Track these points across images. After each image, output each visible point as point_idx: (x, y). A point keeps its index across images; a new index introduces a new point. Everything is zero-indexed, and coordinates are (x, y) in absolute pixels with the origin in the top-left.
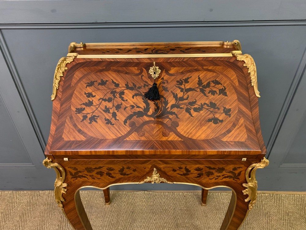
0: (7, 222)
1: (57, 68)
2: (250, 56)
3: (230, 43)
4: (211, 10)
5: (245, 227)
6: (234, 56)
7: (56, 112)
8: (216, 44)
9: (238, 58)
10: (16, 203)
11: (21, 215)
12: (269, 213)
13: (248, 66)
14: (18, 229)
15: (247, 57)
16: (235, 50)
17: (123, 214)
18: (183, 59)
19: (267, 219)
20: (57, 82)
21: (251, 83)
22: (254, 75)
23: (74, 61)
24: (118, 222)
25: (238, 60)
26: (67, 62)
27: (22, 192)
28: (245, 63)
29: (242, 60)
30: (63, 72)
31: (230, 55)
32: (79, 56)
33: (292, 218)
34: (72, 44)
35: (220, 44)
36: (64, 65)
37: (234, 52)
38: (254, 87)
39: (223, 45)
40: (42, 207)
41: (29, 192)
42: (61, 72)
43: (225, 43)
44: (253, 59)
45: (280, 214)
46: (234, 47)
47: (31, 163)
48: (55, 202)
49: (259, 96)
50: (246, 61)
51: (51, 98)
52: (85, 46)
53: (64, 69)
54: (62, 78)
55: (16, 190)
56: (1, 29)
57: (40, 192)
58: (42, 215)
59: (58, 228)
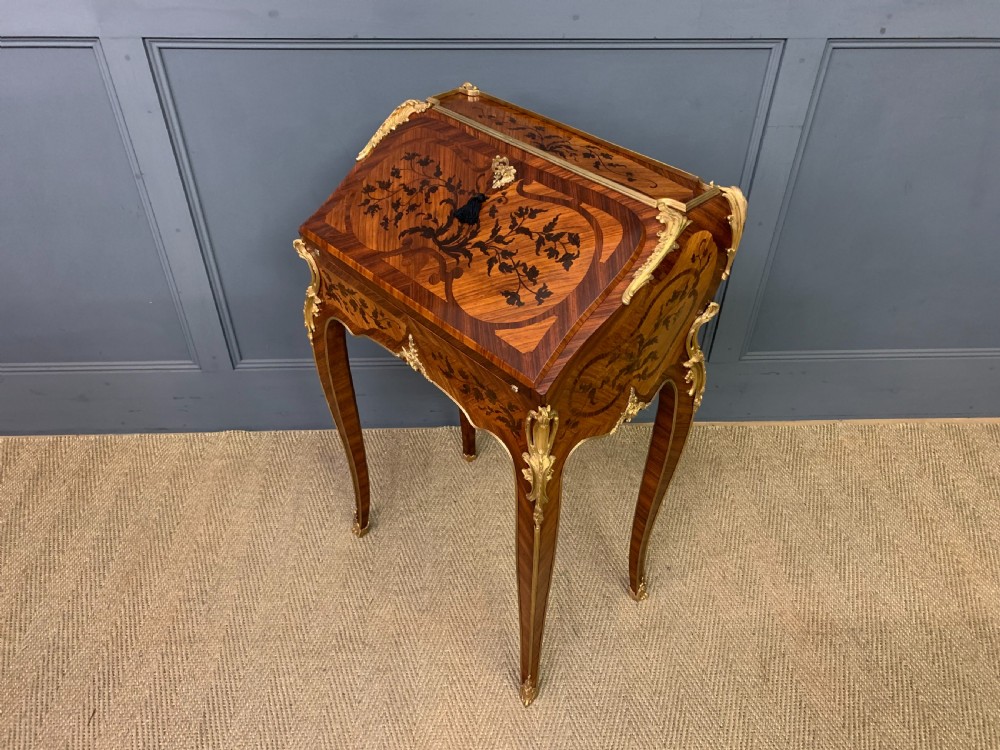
0: (142, 490)
4: (576, 18)
10: (155, 456)
11: (171, 477)
12: (718, 459)
14: (171, 501)
19: (712, 469)
24: (393, 482)
27: (164, 436)
33: (766, 467)
40: (218, 463)
41: (182, 436)
45: (741, 461)
47: (191, 360)
55: (149, 432)
56: (160, 48)
57: (207, 434)
58: (219, 475)
59: (259, 496)
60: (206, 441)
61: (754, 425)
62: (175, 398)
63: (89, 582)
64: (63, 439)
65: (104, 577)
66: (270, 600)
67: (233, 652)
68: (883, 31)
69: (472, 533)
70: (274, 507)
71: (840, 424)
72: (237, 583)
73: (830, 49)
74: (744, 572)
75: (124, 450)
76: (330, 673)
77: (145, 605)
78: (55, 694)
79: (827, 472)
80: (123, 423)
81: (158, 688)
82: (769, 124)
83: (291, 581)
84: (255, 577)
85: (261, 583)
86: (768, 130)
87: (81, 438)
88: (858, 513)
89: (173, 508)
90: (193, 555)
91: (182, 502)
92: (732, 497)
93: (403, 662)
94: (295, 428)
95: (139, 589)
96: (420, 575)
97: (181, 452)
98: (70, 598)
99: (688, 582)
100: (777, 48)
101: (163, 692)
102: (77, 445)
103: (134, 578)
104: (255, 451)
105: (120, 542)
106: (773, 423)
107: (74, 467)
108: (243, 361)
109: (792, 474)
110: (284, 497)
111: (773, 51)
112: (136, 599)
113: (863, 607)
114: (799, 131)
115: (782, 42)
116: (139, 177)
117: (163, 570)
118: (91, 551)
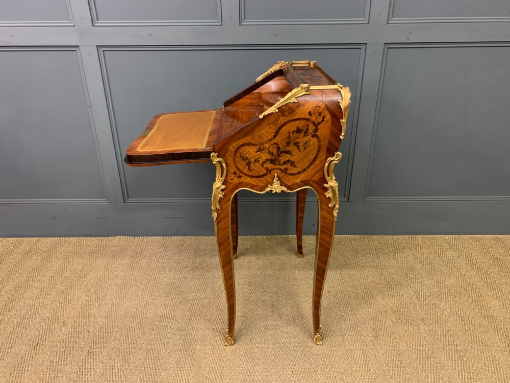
0: (76, 258)
4: (275, 35)
10: (84, 246)
11: (90, 253)
14: (89, 262)
27: (89, 238)
41: (98, 238)
45: (368, 250)
47: (105, 198)
48: (126, 245)
55: (82, 237)
56: (104, 51)
57: (109, 238)
58: (113, 253)
59: (131, 261)
60: (109, 240)
61: (375, 236)
62: (96, 218)
63: (44, 293)
64: (42, 239)
65: (52, 291)
66: (130, 302)
67: (109, 322)
68: (408, 39)
70: (137, 265)
71: (418, 236)
72: (115, 294)
73: (387, 48)
75: (70, 243)
76: (155, 331)
77: (70, 302)
78: (20, 337)
79: (411, 255)
80: (71, 232)
81: (70, 335)
82: (364, 82)
83: (141, 294)
84: (124, 292)
85: (126, 295)
87: (51, 238)
88: (427, 271)
90: (96, 283)
91: (94, 263)
92: (363, 264)
93: (192, 327)
94: (151, 236)
95: (68, 296)
96: (205, 293)
97: (96, 244)
98: (35, 299)
100: (363, 47)
101: (72, 337)
102: (48, 241)
103: (66, 292)
104: (131, 244)
105: (62, 278)
106: (384, 236)
108: (129, 199)
109: (393, 256)
110: (142, 261)
111: (361, 49)
112: (65, 300)
113: (428, 309)
114: (378, 84)
115: (365, 45)
116: (90, 107)
117: (80, 289)
118: (48, 281)
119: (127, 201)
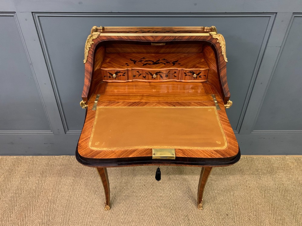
0: (30, 178)
1: (87, 41)
2: (221, 35)
3: (208, 28)
4: (195, 4)
5: (223, 179)
6: (211, 35)
7: (87, 71)
8: (199, 28)
9: (213, 36)
10: (37, 165)
11: (42, 173)
12: (242, 170)
13: (220, 42)
14: (41, 182)
15: (219, 36)
16: (212, 31)
17: (125, 171)
18: (175, 37)
19: (241, 174)
20: (87, 51)
21: (222, 52)
22: (224, 48)
23: (98, 37)
25: (214, 38)
26: (93, 38)
27: (40, 157)
28: (218, 39)
29: (216, 37)
30: (91, 45)
31: (207, 34)
32: (102, 34)
33: (260, 173)
34: (94, 27)
35: (202, 29)
36: (91, 40)
37: (211, 33)
38: (224, 55)
39: (204, 29)
40: (59, 168)
41: (47, 157)
42: (90, 44)
43: (206, 28)
44: (223, 37)
45: (251, 171)
46: (212, 30)
47: (50, 130)
48: (69, 164)
49: (227, 61)
50: (218, 38)
51: (83, 61)
52: (103, 29)
53: (91, 43)
54: (90, 48)
55: (35, 155)
56: (38, 16)
57: (56, 156)
58: (59, 172)
59: (73, 181)
60: (55, 159)
61: (255, 157)
62: (44, 144)
63: (6, 215)
64: (5, 157)
65: (12, 212)
69: (151, 198)
70: (78, 185)
71: (287, 157)
72: (62, 216)
73: (293, 16)
74: (257, 217)
75: (26, 162)
79: (284, 176)
80: (26, 152)
82: (267, 46)
83: (82, 216)
84: (69, 214)
85: (71, 217)
86: (267, 48)
87: (11, 157)
88: (299, 193)
89: (41, 185)
90: (46, 204)
91: (44, 183)
92: (249, 185)
95: (25, 219)
96: (131, 216)
97: (46, 163)
99: (235, 221)
100: (273, 16)
102: (9, 160)
103: (23, 214)
104: (72, 163)
105: (20, 199)
106: (261, 156)
107: (7, 168)
108: (69, 131)
109: (271, 176)
110: (81, 181)
111: (271, 17)
112: (23, 223)
114: (280, 48)
115: (275, 14)
116: (31, 64)
117: (34, 211)
118: (9, 202)
119: (67, 133)
